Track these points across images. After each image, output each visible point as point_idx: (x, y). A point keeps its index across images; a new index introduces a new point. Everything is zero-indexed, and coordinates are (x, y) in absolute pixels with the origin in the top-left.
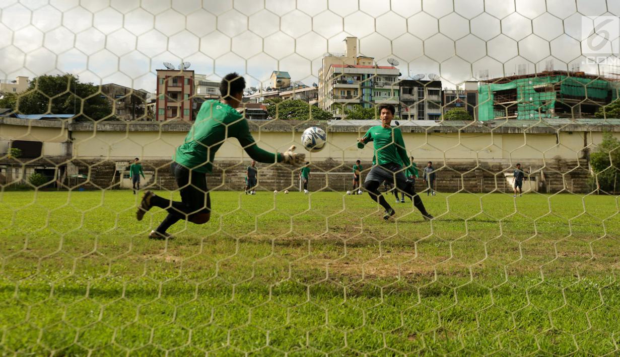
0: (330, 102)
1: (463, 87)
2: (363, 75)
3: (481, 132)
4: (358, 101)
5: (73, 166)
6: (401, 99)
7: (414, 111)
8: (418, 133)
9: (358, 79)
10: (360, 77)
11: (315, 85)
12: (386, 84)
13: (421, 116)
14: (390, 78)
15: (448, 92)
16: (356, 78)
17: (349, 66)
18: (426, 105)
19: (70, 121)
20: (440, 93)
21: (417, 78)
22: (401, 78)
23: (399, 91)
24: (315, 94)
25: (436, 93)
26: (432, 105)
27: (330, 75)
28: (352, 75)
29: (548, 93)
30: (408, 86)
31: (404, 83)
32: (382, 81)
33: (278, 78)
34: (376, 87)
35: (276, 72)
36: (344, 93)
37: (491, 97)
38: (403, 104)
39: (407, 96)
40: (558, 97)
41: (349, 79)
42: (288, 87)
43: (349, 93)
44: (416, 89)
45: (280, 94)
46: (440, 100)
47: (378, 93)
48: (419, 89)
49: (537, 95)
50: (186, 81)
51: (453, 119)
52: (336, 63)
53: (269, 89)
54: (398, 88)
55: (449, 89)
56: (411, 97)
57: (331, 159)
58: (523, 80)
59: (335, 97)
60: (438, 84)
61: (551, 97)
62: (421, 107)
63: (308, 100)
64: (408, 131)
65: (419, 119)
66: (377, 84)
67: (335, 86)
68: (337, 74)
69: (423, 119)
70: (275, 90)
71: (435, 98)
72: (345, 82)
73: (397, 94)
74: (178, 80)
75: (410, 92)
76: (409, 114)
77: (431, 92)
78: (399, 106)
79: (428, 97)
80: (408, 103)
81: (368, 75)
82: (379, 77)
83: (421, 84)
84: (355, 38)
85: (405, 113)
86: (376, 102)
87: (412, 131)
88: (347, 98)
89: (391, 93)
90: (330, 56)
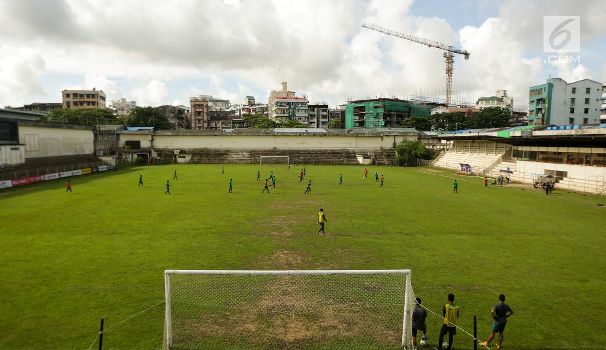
0: (275, 115)
1: (339, 108)
2: (290, 102)
3: (346, 135)
4: (288, 115)
5: (155, 152)
6: (309, 114)
7: (315, 120)
8: (317, 135)
9: (288, 104)
10: (289, 103)
11: (267, 105)
12: (302, 107)
14: (303, 104)
15: (332, 111)
17: (284, 98)
18: (321, 117)
19: (152, 130)
20: (328, 111)
21: (316, 104)
22: (308, 104)
23: (308, 110)
24: (267, 109)
25: (326, 111)
26: (324, 117)
27: (274, 102)
28: (285, 102)
29: (380, 109)
30: (312, 107)
31: (310, 106)
32: (300, 105)
33: (248, 100)
34: (297, 108)
35: (247, 97)
36: (281, 111)
37: (353, 110)
39: (312, 113)
40: (385, 111)
41: (283, 104)
42: (254, 104)
43: (283, 111)
44: (316, 109)
45: (250, 108)
46: (328, 114)
47: (298, 111)
49: (375, 110)
50: (205, 106)
51: (334, 127)
52: (277, 96)
53: (244, 105)
54: (307, 108)
55: (332, 109)
56: (314, 113)
57: (275, 148)
58: (368, 102)
59: (277, 113)
60: (327, 106)
61: (381, 111)
62: (318, 119)
63: (264, 112)
64: (312, 135)
65: (317, 128)
66: (297, 107)
67: (277, 108)
68: (277, 102)
69: (319, 128)
70: (247, 106)
71: (325, 113)
72: (281, 106)
73: (307, 112)
74: (201, 106)
75: (313, 110)
76: (312, 121)
77: (323, 111)
78: (308, 117)
79: (322, 113)
80: (312, 116)
81: (293, 102)
82: (298, 103)
83: (318, 107)
84: (286, 82)
85: (311, 121)
86: (297, 115)
87: (314, 135)
88: (282, 114)
89: (304, 111)
90: (274, 91)
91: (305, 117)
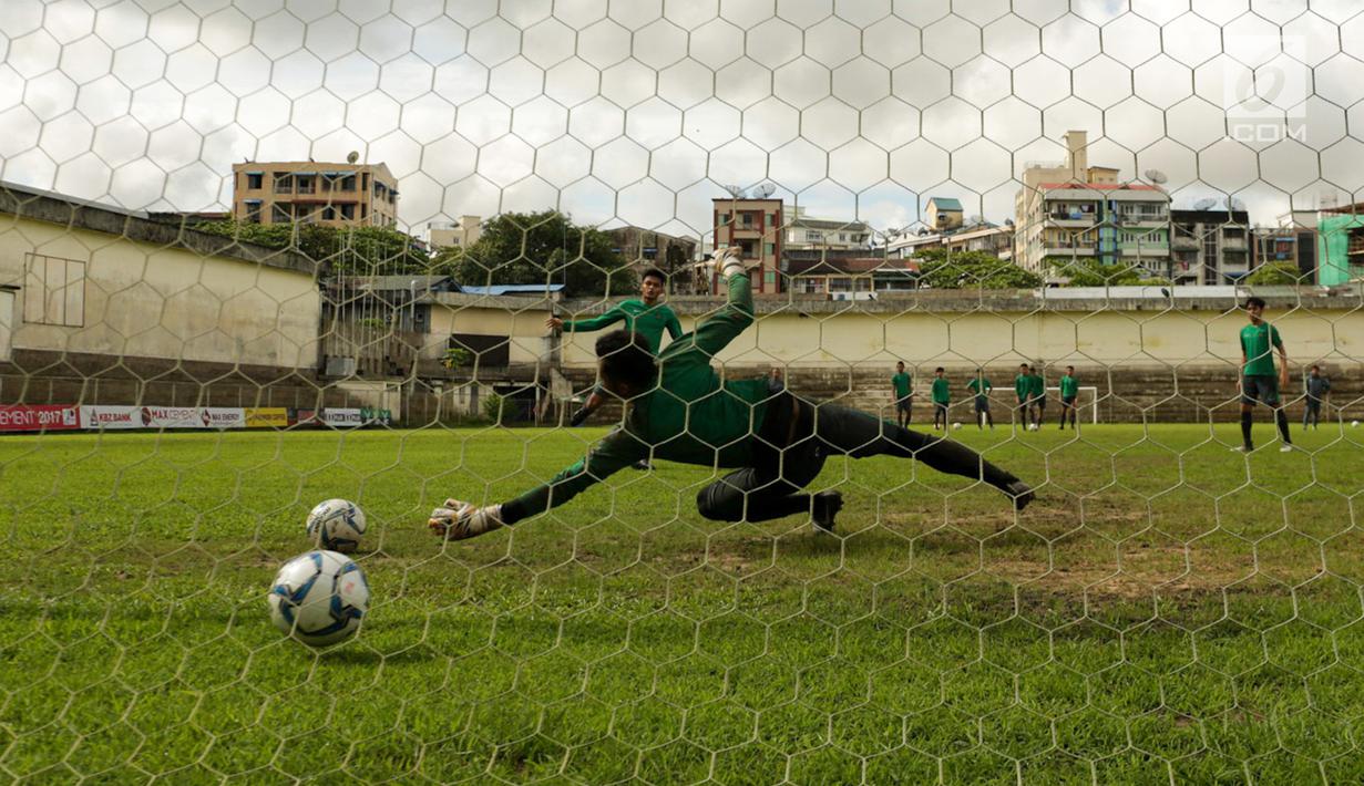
0: (1039, 254)
1: (1289, 223)
2: (1100, 203)
3: (1326, 308)
4: (1091, 252)
5: (563, 382)
6: (1173, 246)
7: (1197, 269)
8: (1206, 310)
9: (1091, 209)
10: (1093, 207)
11: (1009, 222)
12: (1144, 219)
13: (1211, 278)
14: (1149, 207)
15: (1262, 232)
16: (1086, 208)
17: (1073, 187)
18: (1220, 257)
19: (556, 297)
20: (1246, 235)
21: (1201, 208)
22: (1173, 206)
23: (1168, 231)
24: (1009, 239)
25: (1238, 233)
26: (1233, 256)
27: (1037, 202)
28: (1078, 203)
30: (1186, 220)
31: (1178, 216)
32: (1137, 213)
33: (939, 210)
34: (1124, 225)
35: (935, 199)
36: (1065, 238)
37: (1344, 240)
38: (1175, 258)
39: (1183, 242)
41: (1073, 211)
42: (959, 226)
43: (1073, 236)
44: (1200, 227)
45: (945, 241)
46: (1246, 246)
47: (1129, 235)
48: (1206, 227)
50: (768, 220)
51: (1272, 283)
52: (1049, 180)
53: (923, 232)
54: (1165, 225)
55: (1262, 225)
56: (1192, 243)
57: (1041, 361)
59: (1048, 245)
60: (1242, 217)
62: (1211, 261)
63: (997, 250)
64: (1187, 308)
65: (1208, 284)
66: (1127, 219)
67: (1046, 224)
68: (1050, 202)
69: (1214, 284)
70: (934, 232)
71: (1236, 244)
72: (1065, 216)
73: (1164, 238)
74: (751, 217)
75: (1189, 233)
76: (1186, 273)
77: (1229, 233)
78: (1168, 260)
79: (1223, 243)
80: (1187, 255)
81: (1110, 202)
82: (1128, 205)
83: (1210, 217)
84: (1085, 132)
85: (1181, 273)
86: (1125, 252)
87: (1195, 307)
88: (1070, 246)
89: (1153, 236)
90: (1037, 167)
91: (1159, 258)
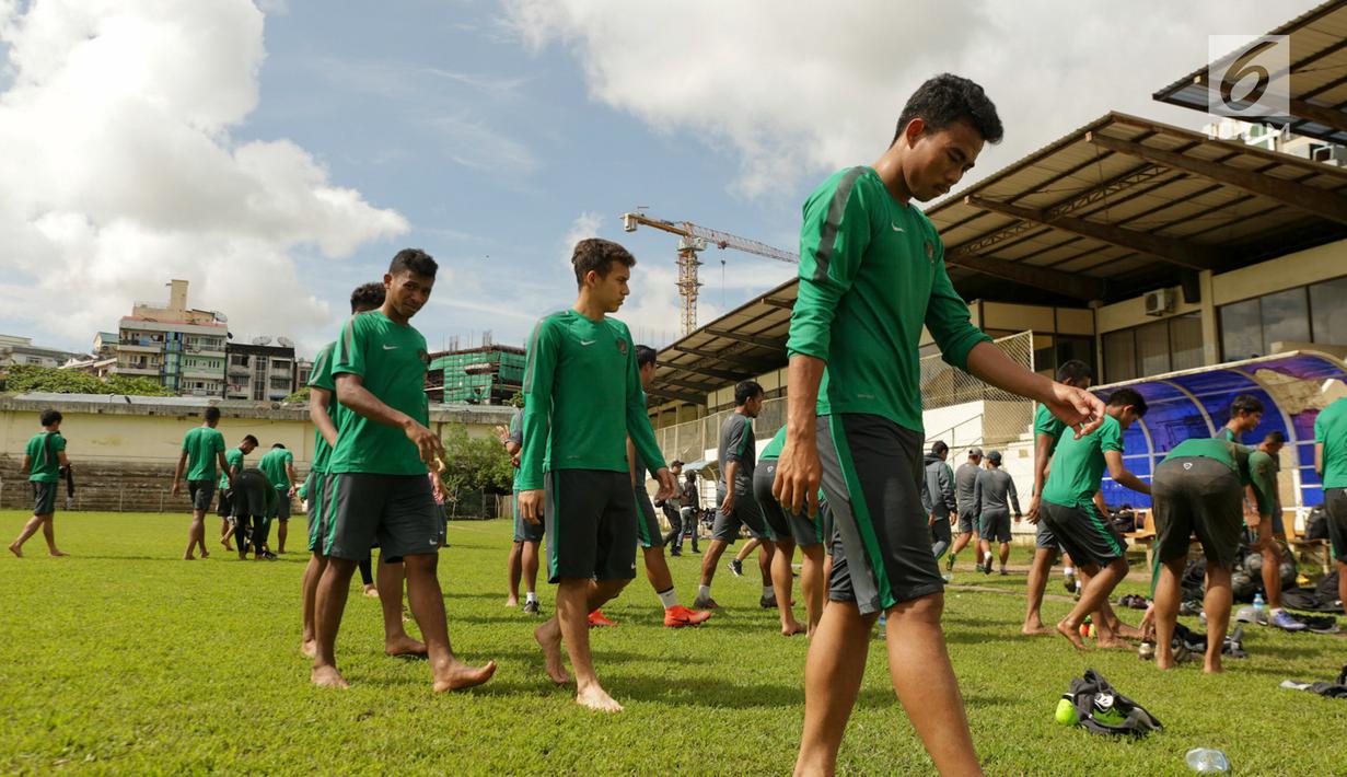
2: (168, 334)
3: (267, 418)
4: (156, 372)
6: (229, 372)
7: (248, 391)
9: (161, 338)
10: (162, 336)
12: (206, 349)
13: (259, 399)
14: (212, 340)
15: (304, 365)
16: (156, 337)
18: (268, 383)
20: (292, 366)
21: (258, 344)
22: (230, 341)
23: (226, 359)
25: (286, 365)
26: (278, 382)
28: (150, 333)
29: (482, 376)
30: (241, 352)
31: (233, 348)
32: (200, 344)
33: (103, 342)
34: (187, 352)
36: (136, 360)
38: (229, 381)
39: (238, 369)
40: (494, 382)
41: (144, 339)
43: (143, 360)
44: (252, 358)
46: (291, 376)
47: (193, 361)
48: (258, 359)
49: (468, 377)
53: (85, 358)
54: (224, 355)
55: (306, 359)
56: (245, 370)
58: (451, 357)
59: (120, 365)
60: (289, 352)
62: (259, 386)
64: (144, 413)
66: (190, 348)
68: (127, 331)
70: (91, 359)
71: (282, 373)
72: (136, 343)
73: (221, 365)
75: (245, 363)
76: (239, 394)
77: (277, 364)
78: (224, 382)
79: (271, 371)
80: (239, 379)
81: (176, 334)
82: (195, 337)
83: (262, 351)
84: (187, 282)
85: (233, 392)
86: (186, 375)
87: (151, 413)
88: (139, 368)
89: (213, 362)
90: (144, 306)
91: (216, 380)
